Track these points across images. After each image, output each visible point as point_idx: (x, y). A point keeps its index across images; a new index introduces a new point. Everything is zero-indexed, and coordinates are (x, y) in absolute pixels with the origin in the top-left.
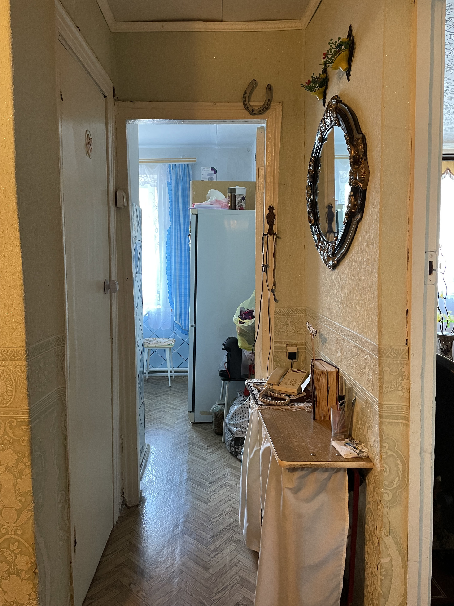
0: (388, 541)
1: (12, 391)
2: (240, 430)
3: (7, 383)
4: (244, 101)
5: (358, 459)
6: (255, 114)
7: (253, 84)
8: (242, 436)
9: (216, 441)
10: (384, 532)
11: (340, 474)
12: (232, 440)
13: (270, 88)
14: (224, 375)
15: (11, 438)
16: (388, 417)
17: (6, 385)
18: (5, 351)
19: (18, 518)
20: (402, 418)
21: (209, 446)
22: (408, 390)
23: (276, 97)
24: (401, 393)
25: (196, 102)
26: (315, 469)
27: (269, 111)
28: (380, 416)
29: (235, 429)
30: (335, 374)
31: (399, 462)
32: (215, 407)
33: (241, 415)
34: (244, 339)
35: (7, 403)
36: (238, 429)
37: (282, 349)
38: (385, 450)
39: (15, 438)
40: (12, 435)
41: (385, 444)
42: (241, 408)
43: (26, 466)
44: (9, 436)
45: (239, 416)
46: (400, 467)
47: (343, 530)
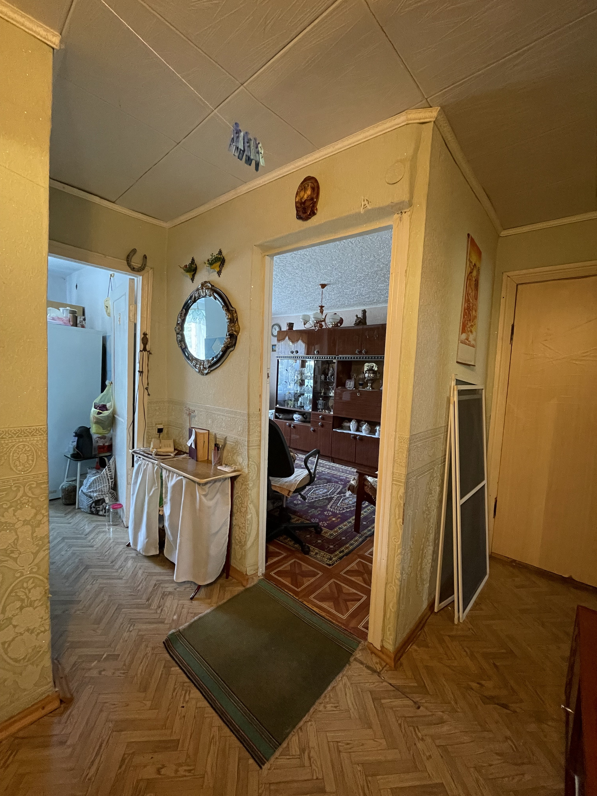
0: (251, 506)
1: (33, 461)
2: (100, 493)
3: (29, 455)
4: (127, 261)
5: (234, 471)
6: (135, 271)
7: (134, 251)
8: (102, 498)
9: (69, 510)
10: (249, 502)
11: (227, 480)
12: (92, 503)
13: (145, 257)
14: (76, 457)
15: (30, 497)
16: (251, 446)
17: (28, 456)
18: (27, 430)
19: (33, 560)
20: (257, 446)
21: (66, 514)
22: (260, 432)
23: (149, 263)
24: (257, 434)
25: (91, 251)
26: (215, 481)
27: (144, 271)
28: (248, 446)
29: (95, 494)
30: (207, 434)
31: (256, 467)
32: (65, 484)
33: (98, 482)
34: (99, 426)
35: (27, 470)
36: (98, 493)
37: (152, 427)
38: (250, 462)
39: (34, 496)
40: (31, 495)
41: (250, 460)
42: (98, 478)
43: (44, 516)
44: (28, 496)
45: (97, 484)
46: (256, 469)
47: (228, 509)
